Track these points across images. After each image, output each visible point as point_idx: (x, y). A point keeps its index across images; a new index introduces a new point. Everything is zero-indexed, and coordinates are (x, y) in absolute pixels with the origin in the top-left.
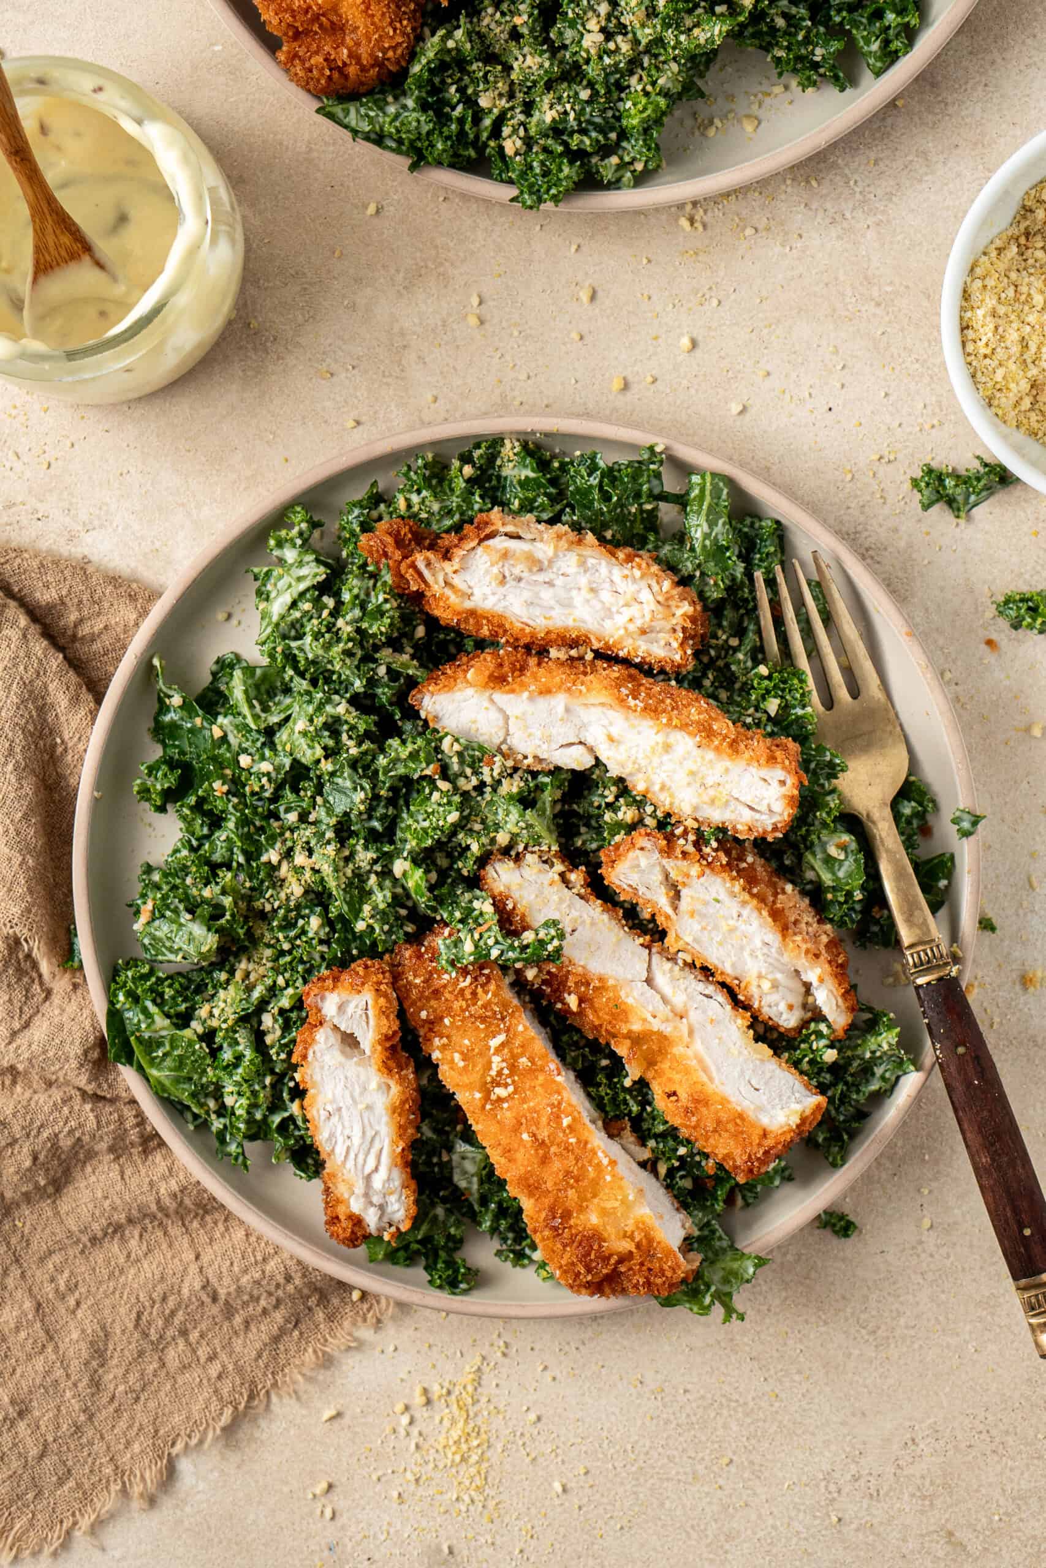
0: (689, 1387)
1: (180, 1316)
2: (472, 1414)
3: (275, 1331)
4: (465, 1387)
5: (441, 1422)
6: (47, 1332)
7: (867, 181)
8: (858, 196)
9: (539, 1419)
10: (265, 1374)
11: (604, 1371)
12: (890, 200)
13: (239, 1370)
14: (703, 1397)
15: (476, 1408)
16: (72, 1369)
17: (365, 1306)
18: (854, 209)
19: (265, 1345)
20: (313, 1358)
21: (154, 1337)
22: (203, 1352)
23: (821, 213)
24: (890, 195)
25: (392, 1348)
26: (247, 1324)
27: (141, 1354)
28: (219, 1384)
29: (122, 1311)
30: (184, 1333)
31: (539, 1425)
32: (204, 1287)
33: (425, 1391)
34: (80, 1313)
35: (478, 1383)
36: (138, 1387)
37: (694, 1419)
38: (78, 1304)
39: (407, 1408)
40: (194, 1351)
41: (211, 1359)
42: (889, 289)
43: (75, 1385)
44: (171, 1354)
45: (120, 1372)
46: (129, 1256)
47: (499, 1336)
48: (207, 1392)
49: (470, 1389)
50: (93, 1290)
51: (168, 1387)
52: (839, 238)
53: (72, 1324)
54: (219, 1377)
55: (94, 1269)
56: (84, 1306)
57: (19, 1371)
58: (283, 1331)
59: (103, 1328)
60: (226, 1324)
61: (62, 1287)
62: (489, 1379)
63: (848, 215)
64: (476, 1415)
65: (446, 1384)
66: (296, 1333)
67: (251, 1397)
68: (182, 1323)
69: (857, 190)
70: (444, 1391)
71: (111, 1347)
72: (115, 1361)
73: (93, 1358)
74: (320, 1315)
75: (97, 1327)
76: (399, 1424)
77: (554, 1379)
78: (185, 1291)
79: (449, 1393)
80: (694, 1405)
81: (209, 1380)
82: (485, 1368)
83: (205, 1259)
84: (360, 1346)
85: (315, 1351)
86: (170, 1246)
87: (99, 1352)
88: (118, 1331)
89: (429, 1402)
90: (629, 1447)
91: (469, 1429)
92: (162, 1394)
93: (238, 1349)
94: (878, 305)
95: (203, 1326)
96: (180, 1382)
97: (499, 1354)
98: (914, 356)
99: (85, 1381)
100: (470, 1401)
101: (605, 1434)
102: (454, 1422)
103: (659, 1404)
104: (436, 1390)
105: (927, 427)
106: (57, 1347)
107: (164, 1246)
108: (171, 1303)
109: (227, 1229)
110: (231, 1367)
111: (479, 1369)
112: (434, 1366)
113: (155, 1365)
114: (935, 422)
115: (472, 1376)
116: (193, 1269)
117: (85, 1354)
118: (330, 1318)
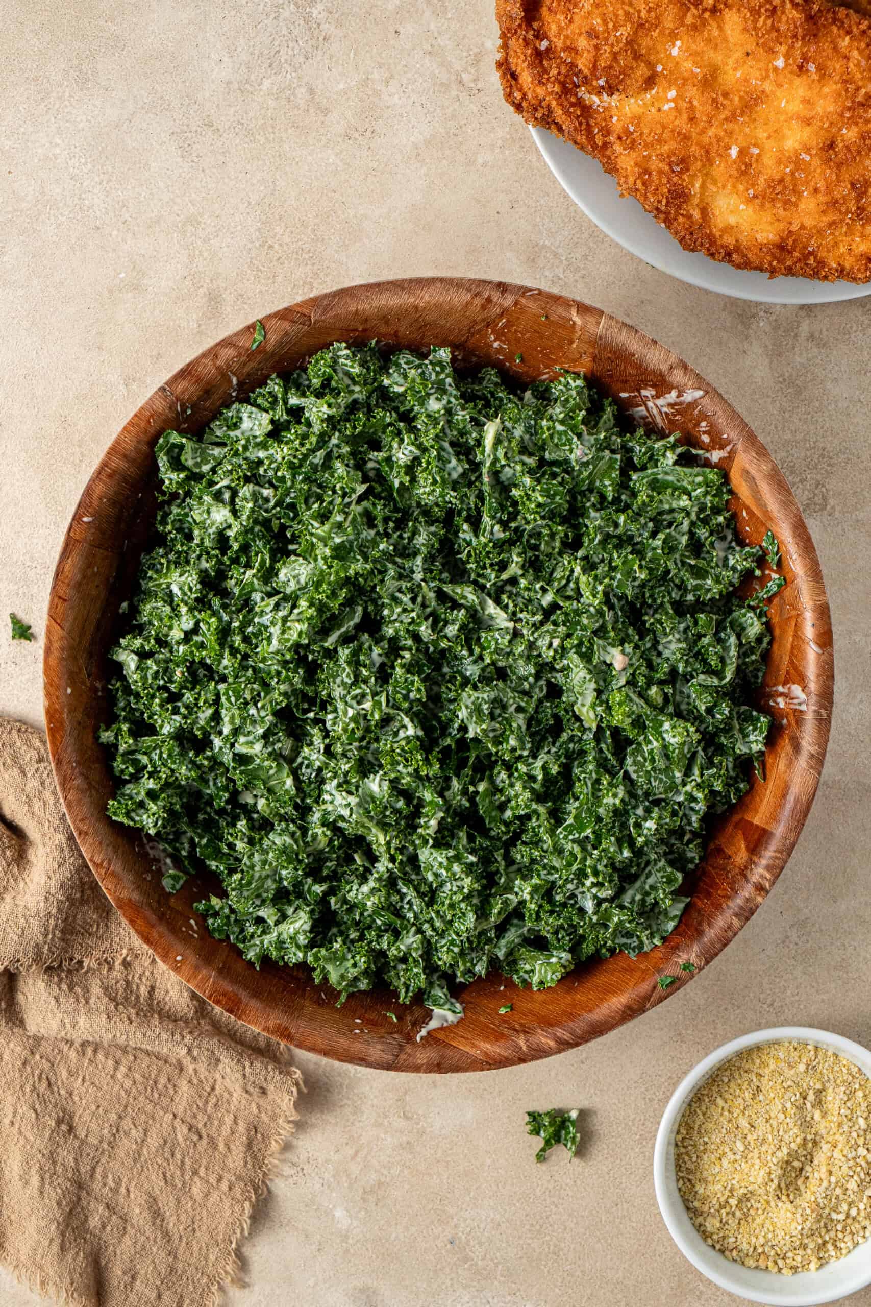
6: (121, 1217)
10: (255, 1172)
22: (213, 1180)
27: (178, 1201)
29: (153, 1177)
30: (195, 1173)
38: (128, 1190)
40: (207, 1182)
41: (219, 1180)
44: (195, 1190)
48: (227, 1202)
53: (132, 1205)
54: (230, 1189)
56: (132, 1189)
57: (118, 1252)
59: (150, 1196)
61: (113, 1185)
66: (259, 1135)
68: (192, 1166)
71: (160, 1205)
75: (145, 1197)
87: (157, 1215)
93: (232, 1166)
95: (204, 1162)
96: (210, 1206)
99: (159, 1236)
106: (132, 1225)
108: (178, 1156)
110: (233, 1179)
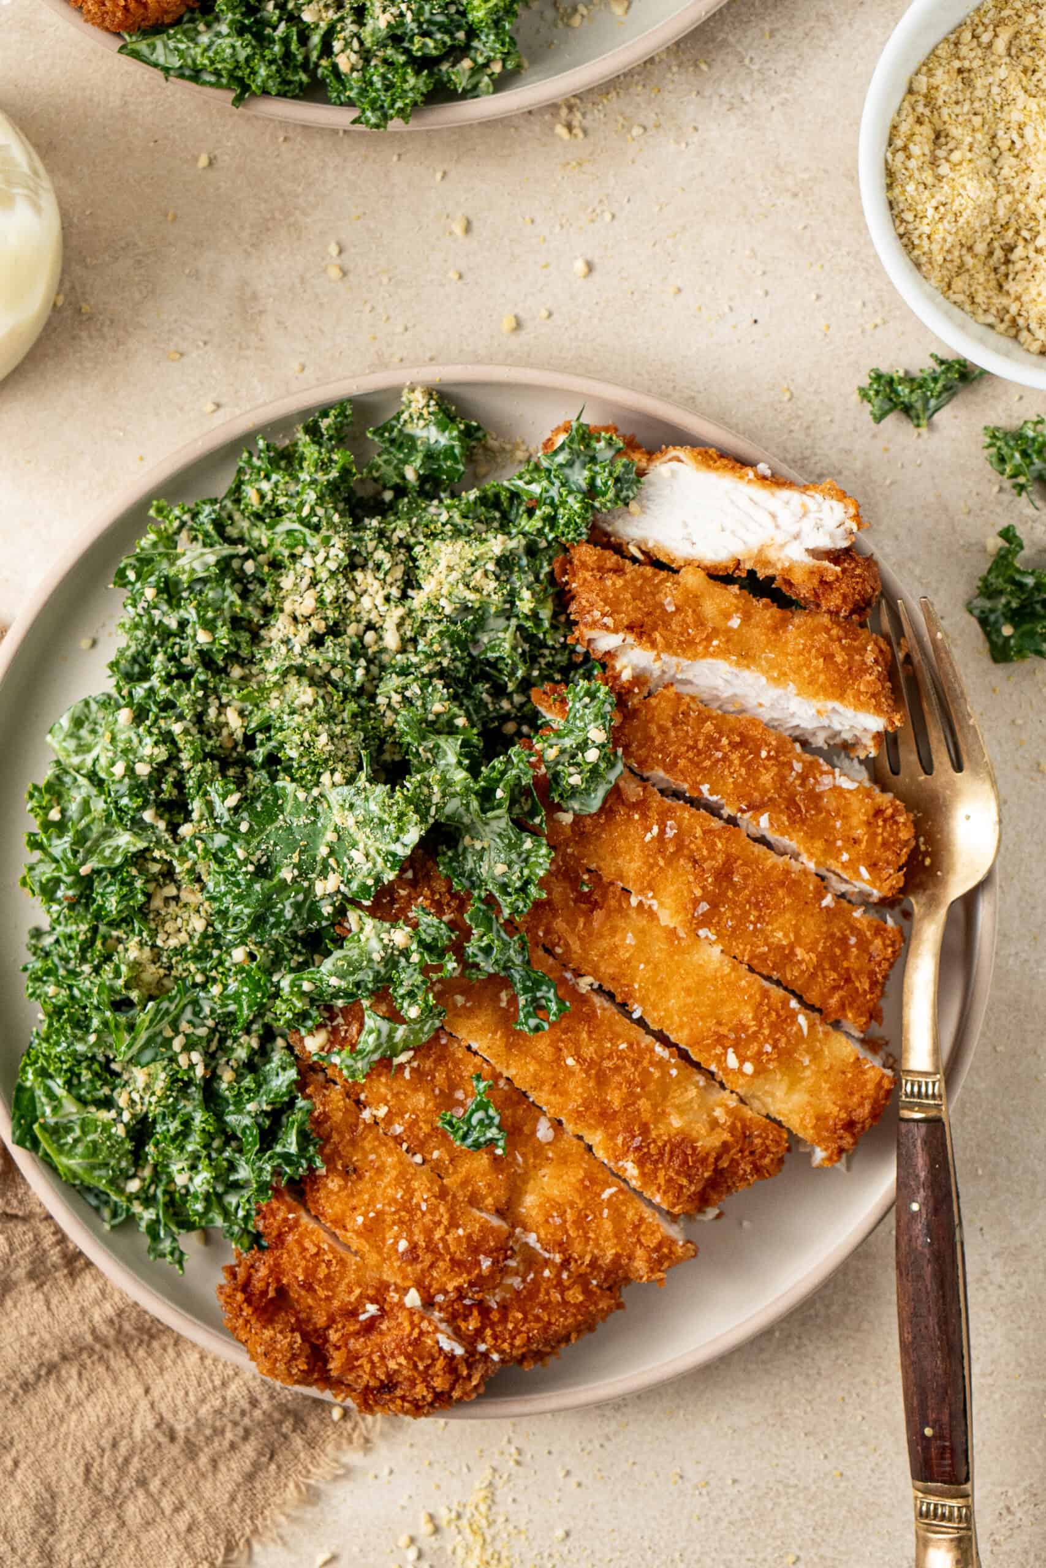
0: (737, 1476)
1: (135, 1464)
2: (489, 1539)
3: (247, 1467)
4: (477, 1507)
5: (454, 1552)
7: (765, 57)
8: (756, 75)
9: (567, 1534)
11: (636, 1468)
12: (794, 75)
13: (211, 1518)
14: (755, 1486)
15: (493, 1531)
16: (17, 1543)
17: (349, 1425)
18: (753, 90)
19: (238, 1485)
20: (295, 1494)
21: (108, 1491)
23: (716, 99)
24: (792, 70)
25: (386, 1471)
26: (214, 1463)
28: (190, 1538)
31: (568, 1543)
32: (158, 1426)
33: (432, 1518)
34: (19, 1475)
35: (491, 1499)
36: (96, 1553)
37: (748, 1514)
39: (412, 1540)
42: (806, 176)
43: (23, 1560)
45: (74, 1537)
46: (68, 1400)
47: (509, 1441)
49: (483, 1508)
50: (32, 1445)
51: (132, 1548)
52: (741, 125)
55: (30, 1421)
58: (257, 1467)
60: (191, 1467)
62: (504, 1494)
63: (747, 98)
64: (494, 1539)
65: (455, 1507)
67: (229, 1549)
69: (755, 67)
70: (453, 1515)
72: (66, 1526)
73: (40, 1525)
74: (298, 1442)
76: (405, 1559)
77: (579, 1485)
78: (138, 1434)
79: (459, 1516)
80: (747, 1496)
81: (178, 1535)
82: (499, 1483)
83: (156, 1393)
84: (348, 1472)
85: (297, 1486)
86: (115, 1381)
88: (66, 1491)
89: (437, 1530)
90: (677, 1555)
91: (487, 1556)
92: (126, 1558)
94: (795, 195)
97: (512, 1463)
98: (844, 250)
100: (484, 1523)
101: (646, 1544)
102: (468, 1550)
103: (706, 1499)
104: (444, 1516)
105: (869, 327)
107: (108, 1383)
109: (179, 1355)
111: (491, 1484)
112: (438, 1487)
113: (113, 1525)
114: (878, 321)
115: (483, 1493)
116: (144, 1404)
117: (30, 1522)
118: (310, 1444)
